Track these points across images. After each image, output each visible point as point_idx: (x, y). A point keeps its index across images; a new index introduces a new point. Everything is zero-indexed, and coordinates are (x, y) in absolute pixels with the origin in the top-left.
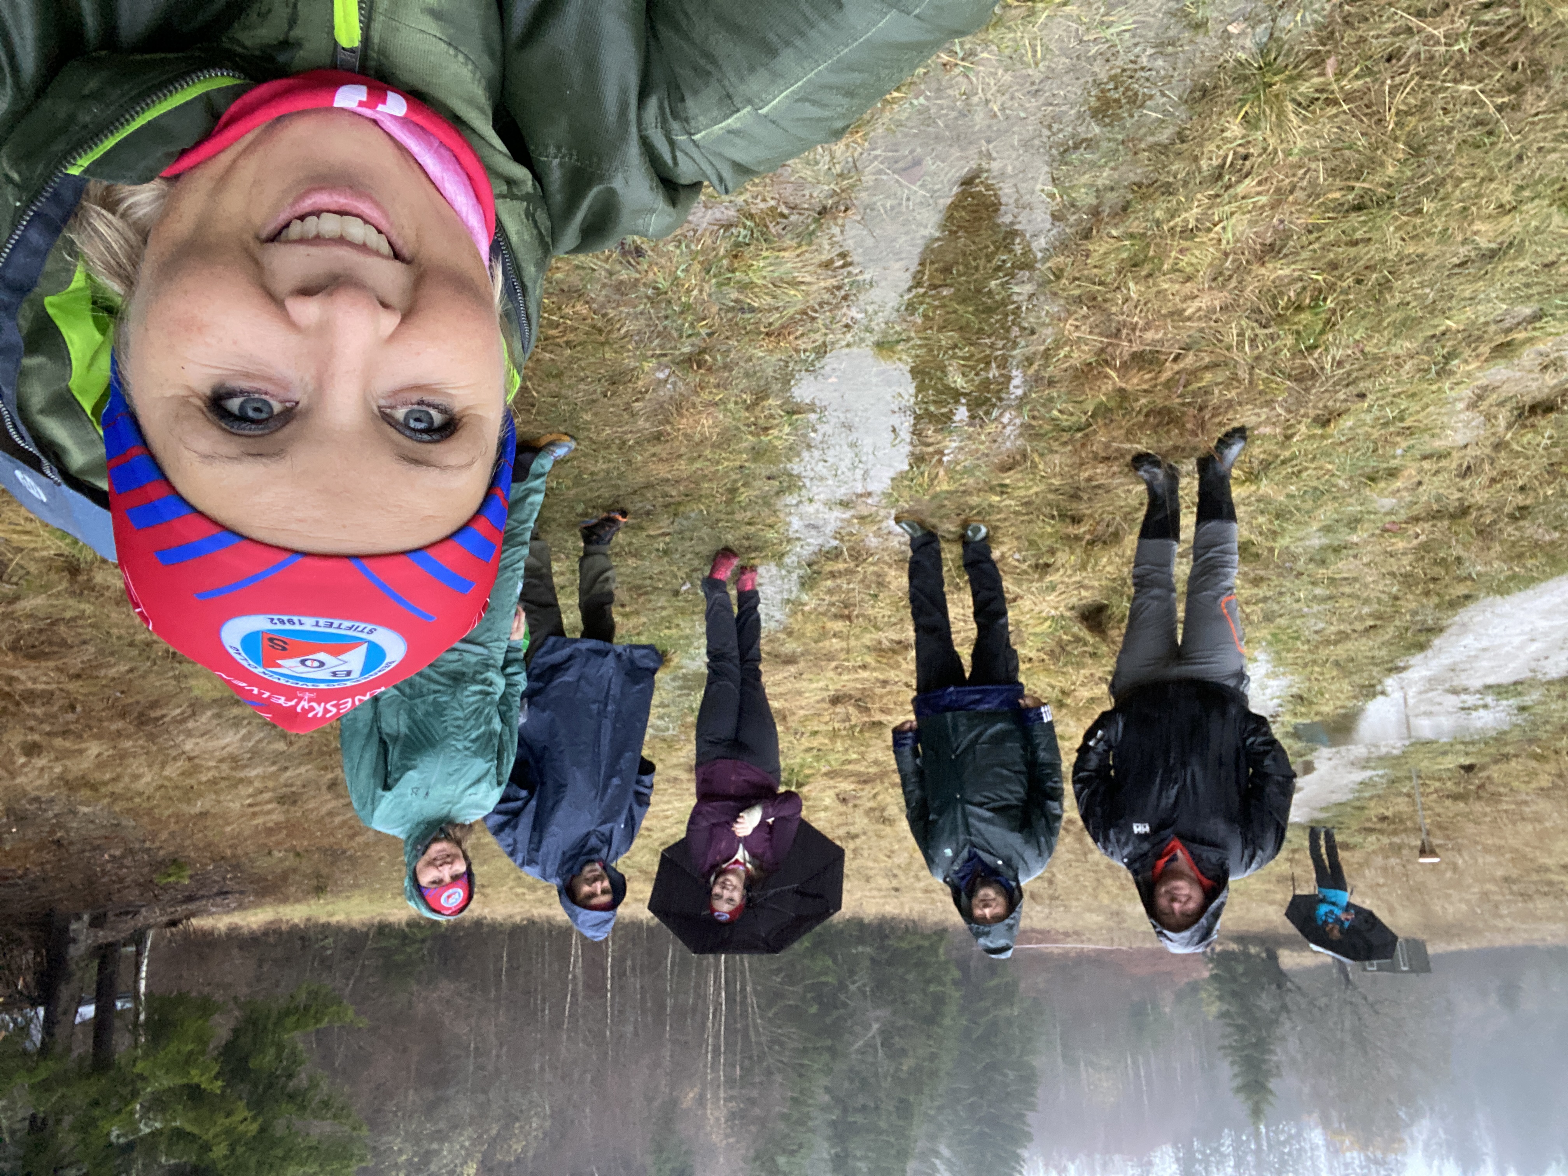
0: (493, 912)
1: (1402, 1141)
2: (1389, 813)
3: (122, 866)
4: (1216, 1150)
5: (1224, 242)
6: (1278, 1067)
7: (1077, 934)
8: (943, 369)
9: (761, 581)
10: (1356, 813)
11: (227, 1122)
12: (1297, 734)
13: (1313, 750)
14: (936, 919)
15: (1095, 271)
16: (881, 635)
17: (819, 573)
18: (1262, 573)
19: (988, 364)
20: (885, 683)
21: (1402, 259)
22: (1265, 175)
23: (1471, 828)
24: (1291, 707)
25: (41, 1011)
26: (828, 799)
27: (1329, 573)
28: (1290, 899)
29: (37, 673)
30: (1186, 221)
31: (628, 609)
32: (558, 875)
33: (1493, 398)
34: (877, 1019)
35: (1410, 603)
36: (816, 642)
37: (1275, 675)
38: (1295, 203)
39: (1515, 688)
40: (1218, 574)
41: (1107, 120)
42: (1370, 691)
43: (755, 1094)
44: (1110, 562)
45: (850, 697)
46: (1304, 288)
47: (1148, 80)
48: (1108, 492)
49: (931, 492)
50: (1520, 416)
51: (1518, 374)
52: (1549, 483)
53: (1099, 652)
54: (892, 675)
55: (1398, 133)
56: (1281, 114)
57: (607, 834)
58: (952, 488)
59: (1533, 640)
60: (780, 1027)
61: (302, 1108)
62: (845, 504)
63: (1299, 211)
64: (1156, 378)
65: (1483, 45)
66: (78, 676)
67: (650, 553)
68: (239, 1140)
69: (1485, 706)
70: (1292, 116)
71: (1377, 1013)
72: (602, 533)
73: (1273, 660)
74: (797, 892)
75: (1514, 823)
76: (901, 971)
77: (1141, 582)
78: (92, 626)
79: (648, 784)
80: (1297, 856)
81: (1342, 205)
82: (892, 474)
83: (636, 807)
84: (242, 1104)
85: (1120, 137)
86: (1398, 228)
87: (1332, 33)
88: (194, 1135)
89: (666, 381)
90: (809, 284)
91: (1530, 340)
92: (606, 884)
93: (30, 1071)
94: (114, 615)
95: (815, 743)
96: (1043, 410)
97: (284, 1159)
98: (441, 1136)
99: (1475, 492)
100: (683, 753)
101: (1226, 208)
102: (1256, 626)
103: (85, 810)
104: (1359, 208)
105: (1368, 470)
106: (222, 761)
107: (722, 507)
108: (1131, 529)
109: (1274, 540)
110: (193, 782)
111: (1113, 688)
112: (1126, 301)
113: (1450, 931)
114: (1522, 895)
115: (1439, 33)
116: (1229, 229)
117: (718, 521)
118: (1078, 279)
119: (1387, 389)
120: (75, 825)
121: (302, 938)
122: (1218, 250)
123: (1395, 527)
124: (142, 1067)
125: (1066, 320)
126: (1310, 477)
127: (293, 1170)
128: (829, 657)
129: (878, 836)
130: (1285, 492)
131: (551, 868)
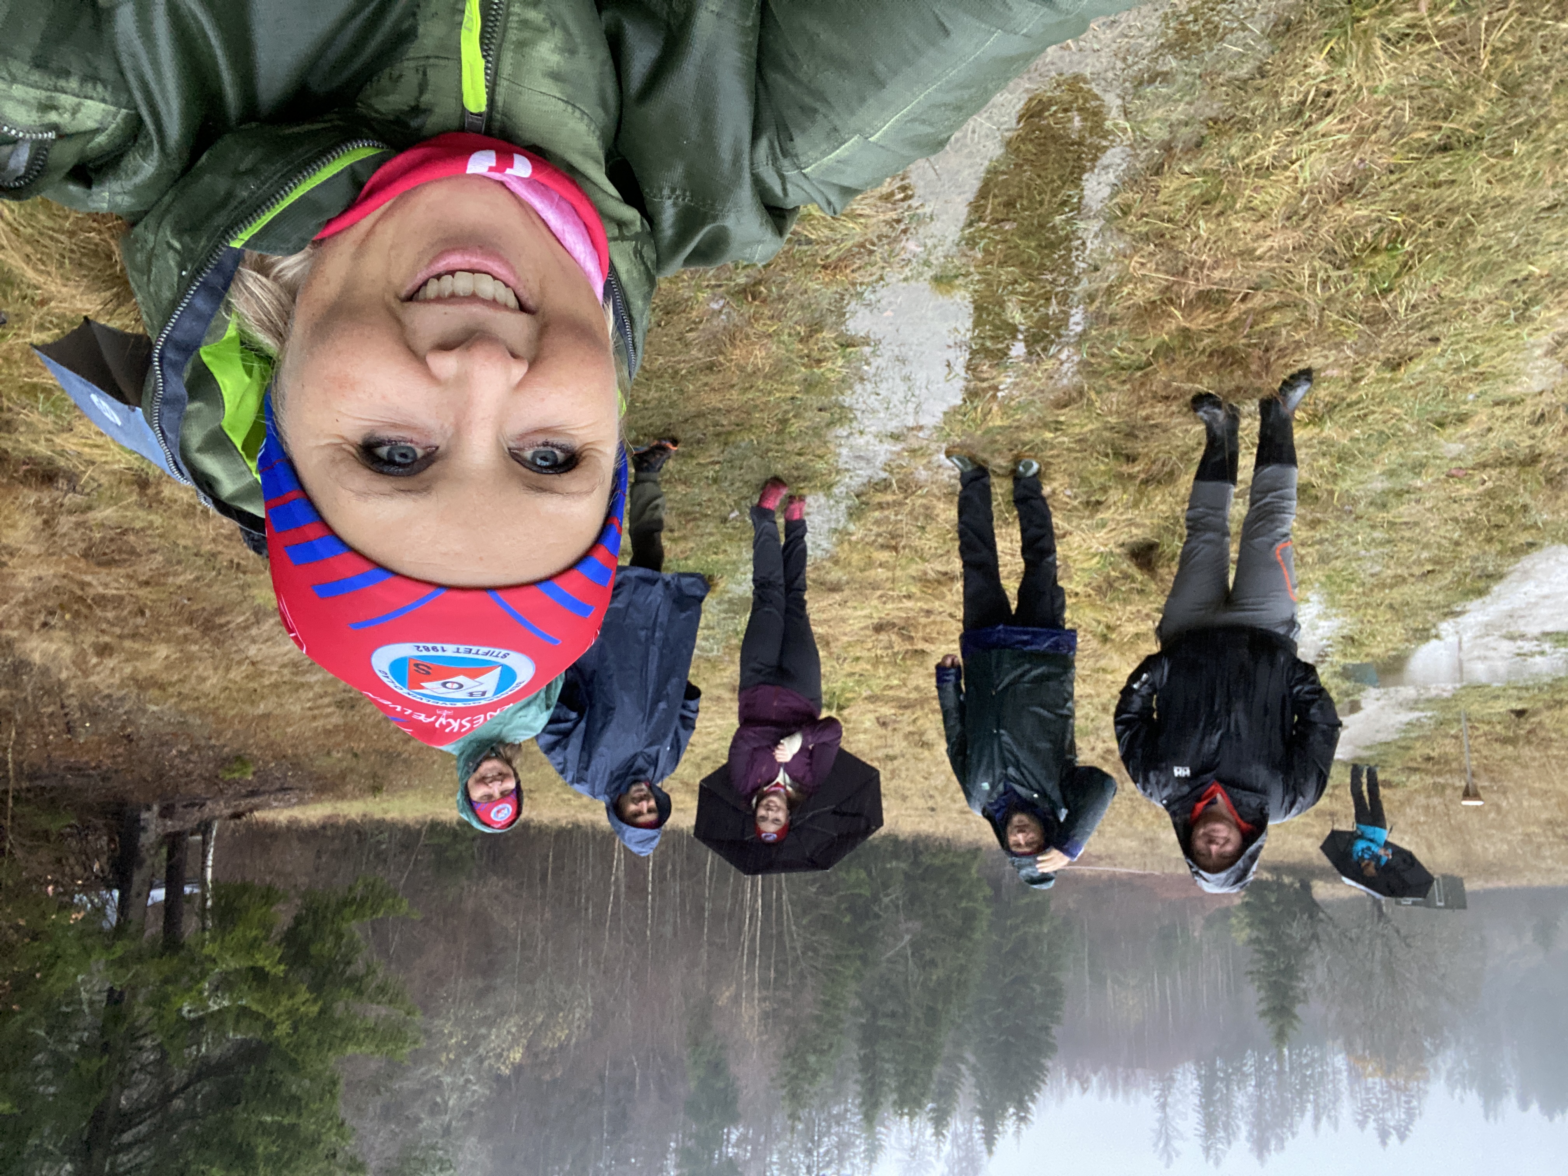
0: (539, 815)
1: (1424, 1069)
2: (1432, 754)
3: (189, 761)
4: (1238, 1070)
5: (1301, 180)
6: (1305, 994)
7: (1111, 858)
8: (1001, 304)
10: (1402, 751)
11: (290, 1003)
12: (1346, 673)
13: (1360, 691)
14: (970, 839)
15: (1165, 208)
16: (928, 566)
17: (867, 504)
18: (1319, 515)
19: (1048, 300)
20: (929, 612)
21: (1486, 202)
22: (1348, 112)
23: (1517, 772)
24: (1341, 647)
25: (116, 893)
26: (868, 722)
27: (1389, 516)
28: (1328, 833)
29: (109, 579)
30: (1262, 158)
31: (676, 534)
32: (606, 793)
34: (907, 931)
35: (1471, 549)
36: (861, 571)
37: (1326, 617)
38: (1377, 142)
40: (1272, 521)
41: (1185, 53)
42: (1423, 635)
43: (788, 995)
44: (1163, 501)
45: (894, 625)
46: (1382, 230)
47: (1229, 12)
48: (1165, 431)
49: (984, 427)
53: (1147, 589)
54: (937, 605)
55: (1492, 72)
56: (1368, 49)
57: (654, 755)
58: (1006, 423)
61: (359, 992)
62: (895, 437)
63: (1381, 150)
64: (1222, 318)
66: (147, 583)
67: (699, 480)
68: (301, 1019)
69: (1542, 653)
70: (1380, 53)
71: (1408, 946)
72: (653, 460)
73: (1326, 601)
74: (834, 812)
75: (1563, 768)
76: (934, 886)
77: (1195, 525)
78: (161, 536)
79: (693, 708)
80: (1337, 792)
81: (1427, 145)
82: (945, 408)
83: (682, 732)
84: (304, 988)
85: (1198, 71)
86: (1486, 170)
88: (259, 1014)
89: (720, 312)
90: (868, 216)
92: (652, 803)
93: (108, 948)
95: (857, 669)
96: (1102, 347)
97: (343, 1039)
98: (489, 1022)
99: (1547, 440)
100: (727, 673)
101: (1305, 146)
102: (1310, 568)
103: (154, 708)
104: (1444, 148)
105: (1437, 415)
106: (284, 666)
107: (773, 437)
108: (1187, 469)
109: (1335, 483)
110: (255, 685)
111: (1159, 631)
112: (1195, 238)
113: (1488, 870)
116: (1307, 168)
117: (769, 450)
118: (1146, 216)
119: (1462, 334)
120: (144, 721)
121: (359, 833)
122: (1294, 189)
123: (1461, 473)
124: (210, 949)
125: (1132, 258)
126: (1377, 421)
127: (351, 1050)
128: (875, 586)
129: (916, 758)
130: (1349, 435)
131: (600, 787)
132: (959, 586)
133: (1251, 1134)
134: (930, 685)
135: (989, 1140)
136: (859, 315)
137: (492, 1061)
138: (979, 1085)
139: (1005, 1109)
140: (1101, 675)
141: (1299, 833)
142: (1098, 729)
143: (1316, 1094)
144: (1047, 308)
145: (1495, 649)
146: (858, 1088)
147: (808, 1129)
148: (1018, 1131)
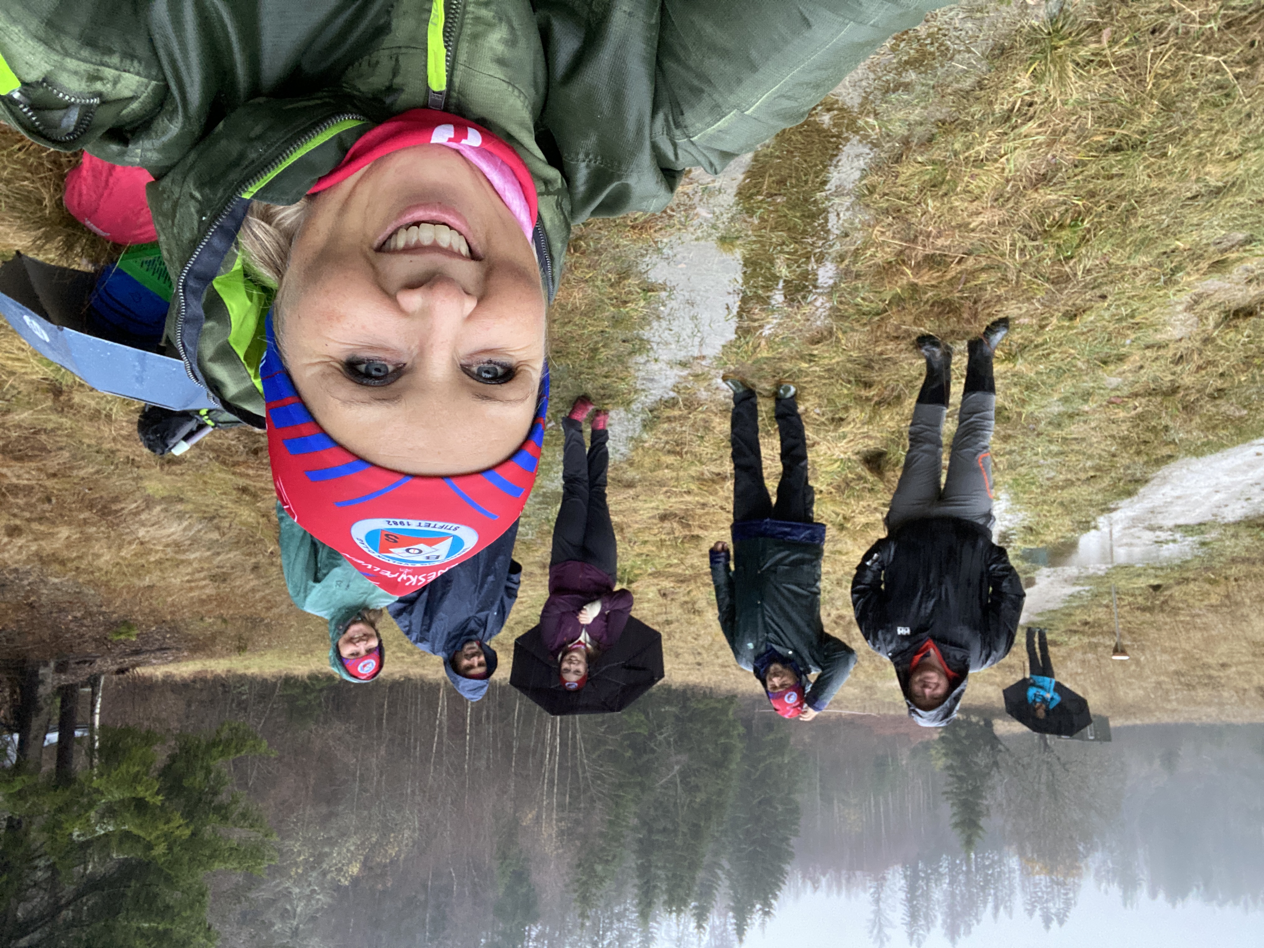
1: (1079, 868)
2: (1090, 620)
3: (83, 625)
4: (936, 870)
5: (1007, 171)
8: (772, 262)
9: (612, 422)
10: (1065, 617)
11: (166, 828)
12: (1024, 556)
13: (1035, 569)
14: (728, 688)
15: (902, 189)
16: (705, 468)
17: (658, 418)
18: (1010, 432)
19: (808, 258)
20: (704, 505)
21: (1146, 192)
22: (1045, 119)
23: (1153, 634)
24: (1022, 535)
25: (16, 736)
26: (652, 593)
27: (1063, 434)
29: (22, 472)
30: (978, 152)
32: (444, 650)
33: (1206, 303)
34: (677, 763)
35: (1124, 460)
36: (652, 471)
37: (1012, 511)
38: (1065, 143)
39: (1200, 528)
41: (923, 69)
42: (1086, 526)
44: (892, 419)
45: (676, 515)
46: (1067, 210)
47: (958, 38)
48: (895, 364)
49: (754, 358)
50: (1226, 317)
51: (1228, 286)
52: (1243, 372)
53: (876, 488)
54: (711, 499)
55: (1154, 92)
56: (1063, 72)
57: (483, 619)
58: (770, 355)
59: (1217, 492)
60: (601, 766)
61: (225, 818)
62: (683, 364)
63: (1068, 149)
64: (942, 277)
65: (1229, 25)
66: (54, 475)
68: (175, 841)
69: (1174, 541)
70: (1071, 74)
73: (1012, 499)
74: (624, 666)
75: (1187, 631)
76: (699, 726)
77: (916, 439)
78: (67, 436)
79: (516, 581)
81: (1103, 146)
82: (723, 343)
83: (506, 599)
84: (178, 815)
85: (932, 83)
86: (1148, 167)
87: (1110, 8)
88: (139, 837)
91: (1240, 259)
92: (482, 658)
93: (8, 782)
94: (86, 428)
95: (645, 551)
96: (849, 297)
97: (211, 857)
99: (1184, 376)
100: (539, 554)
101: (1011, 144)
102: (1002, 473)
103: (56, 580)
104: (1117, 149)
105: (1102, 355)
106: (167, 545)
107: (585, 363)
108: (911, 393)
109: (1023, 407)
110: (143, 561)
111: (887, 521)
112: (924, 213)
113: (1129, 710)
114: (1188, 685)
115: (1195, 13)
116: (1012, 161)
117: (581, 373)
118: (887, 194)
119: (1124, 293)
120: (45, 591)
121: (223, 685)
122: (1002, 177)
123: (1119, 401)
124: (96, 783)
125: (874, 227)
126: (1056, 359)
127: (218, 866)
128: (661, 484)
129: (688, 623)
130: (1035, 369)
131: (439, 645)
132: (730, 485)
133: (945, 922)
134: (705, 564)
135: (740, 931)
136: (659, 266)
137: (334, 874)
138: (732, 887)
139: (753, 906)
140: (837, 557)
141: (984, 681)
142: (832, 599)
143: (996, 888)
144: (807, 265)
145: (1139, 538)
146: (636, 891)
147: (595, 925)
148: (763, 924)
